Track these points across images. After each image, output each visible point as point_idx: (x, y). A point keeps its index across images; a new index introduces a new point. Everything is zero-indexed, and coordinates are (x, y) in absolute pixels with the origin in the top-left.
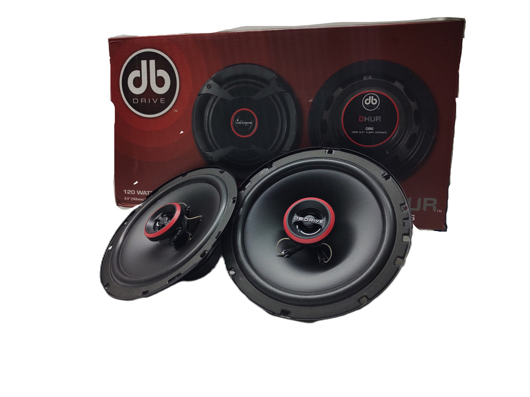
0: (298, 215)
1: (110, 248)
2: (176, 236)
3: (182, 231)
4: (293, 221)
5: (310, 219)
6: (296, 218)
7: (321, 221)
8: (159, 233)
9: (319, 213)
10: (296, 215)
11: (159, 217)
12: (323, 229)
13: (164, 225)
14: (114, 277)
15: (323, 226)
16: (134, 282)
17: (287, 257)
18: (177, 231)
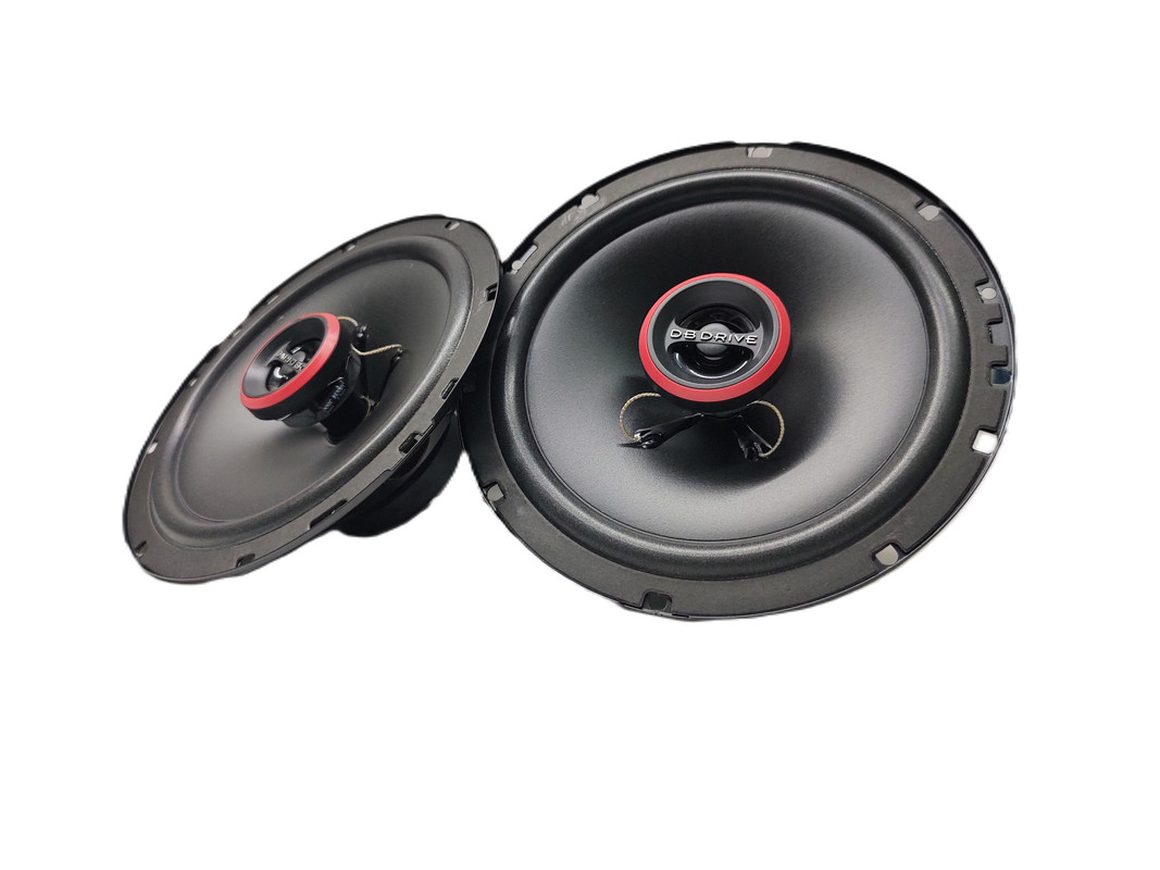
0: (678, 323)
1: (151, 449)
2: (329, 403)
3: (346, 388)
4: (668, 342)
5: (715, 334)
6: (675, 333)
7: (748, 337)
8: (279, 394)
9: (738, 314)
10: (673, 324)
11: (281, 354)
12: (757, 360)
13: (293, 374)
14: (159, 522)
15: (756, 351)
16: (213, 534)
17: (649, 447)
18: (333, 388)
